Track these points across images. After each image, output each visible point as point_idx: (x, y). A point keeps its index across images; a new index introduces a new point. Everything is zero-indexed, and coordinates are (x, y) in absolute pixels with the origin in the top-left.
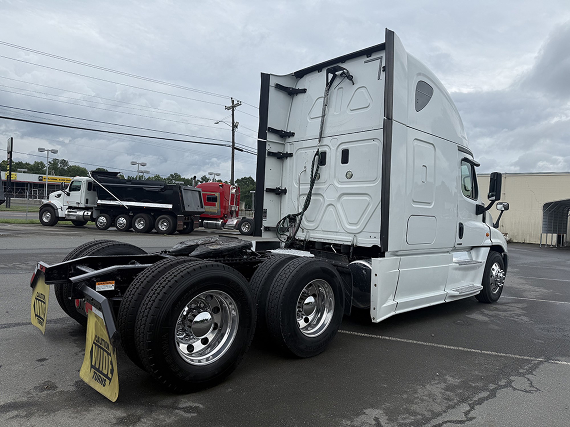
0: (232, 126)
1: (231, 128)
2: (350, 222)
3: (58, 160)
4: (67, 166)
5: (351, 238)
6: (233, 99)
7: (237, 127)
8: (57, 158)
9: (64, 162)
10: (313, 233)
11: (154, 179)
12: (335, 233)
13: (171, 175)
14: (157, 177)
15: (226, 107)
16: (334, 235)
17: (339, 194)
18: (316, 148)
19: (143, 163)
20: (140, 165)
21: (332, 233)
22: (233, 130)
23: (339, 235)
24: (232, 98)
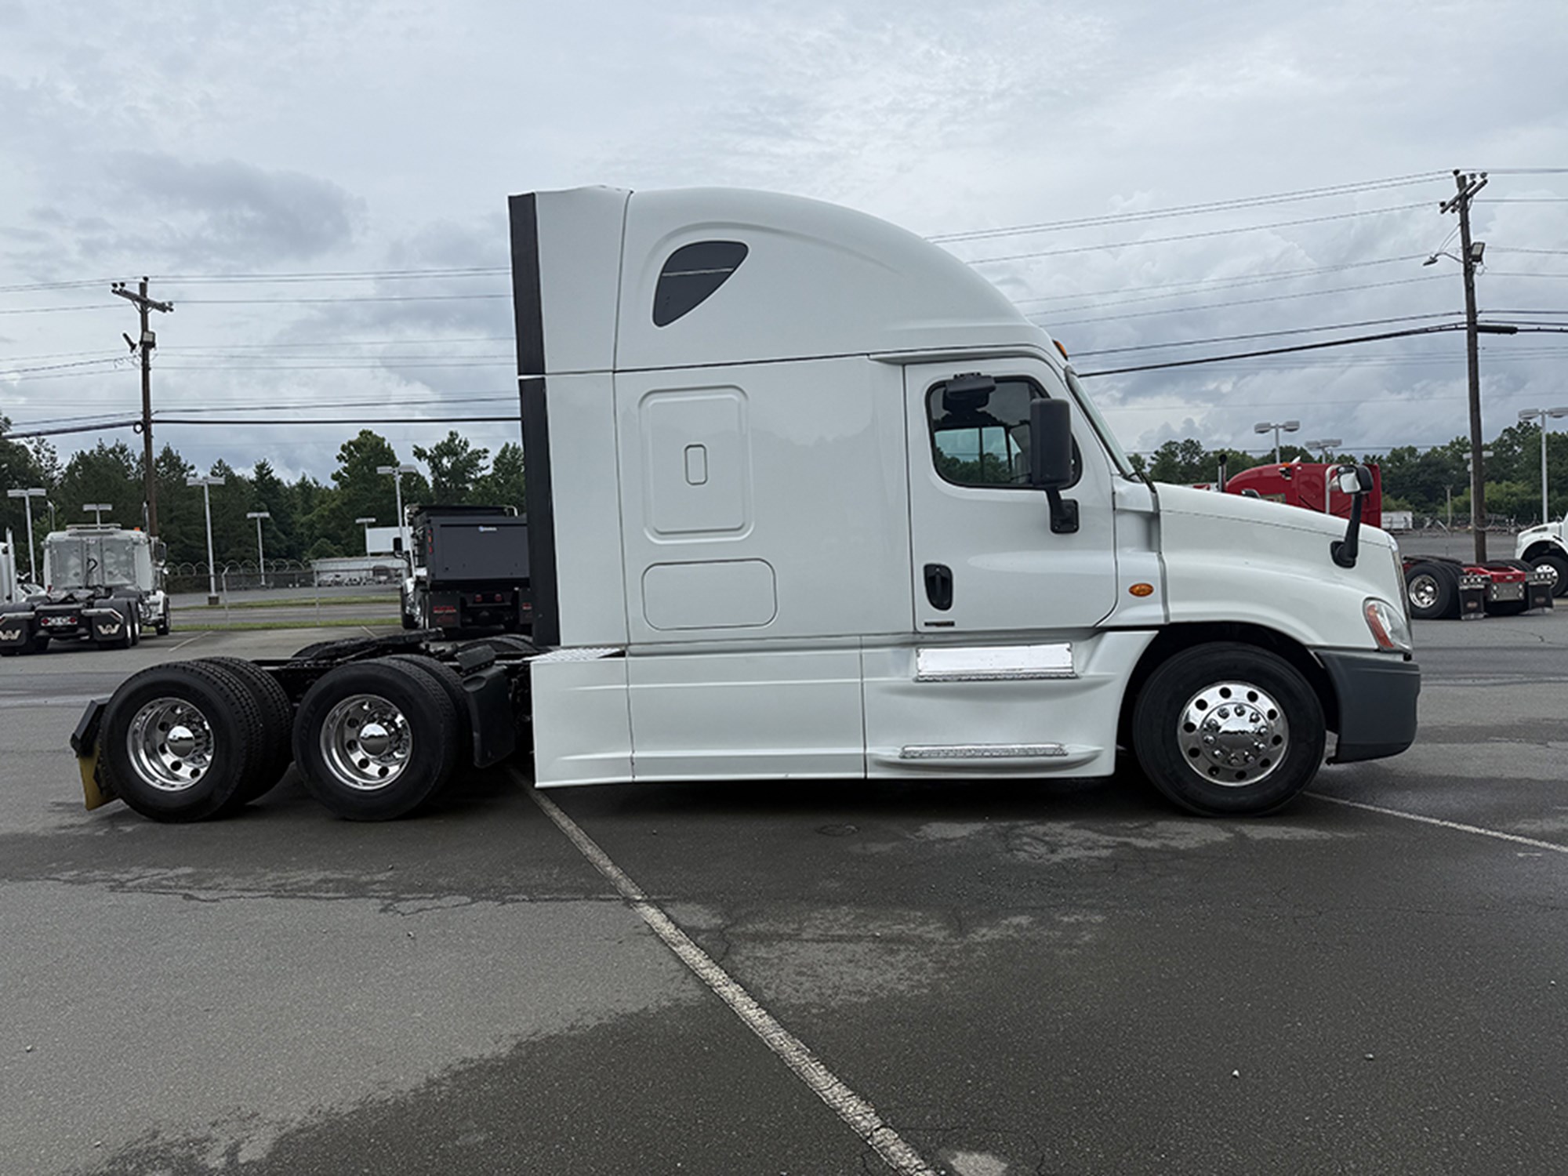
0: (1461, 257)
1: (1461, 268)
3: (1175, 443)
4: (1197, 454)
6: (1461, 173)
7: (1479, 259)
8: (1173, 440)
9: (1191, 447)
11: (1449, 453)
13: (1509, 431)
14: (1458, 443)
15: (1443, 204)
19: (1289, 423)
20: (1281, 430)
22: (1469, 272)
24: (1456, 172)
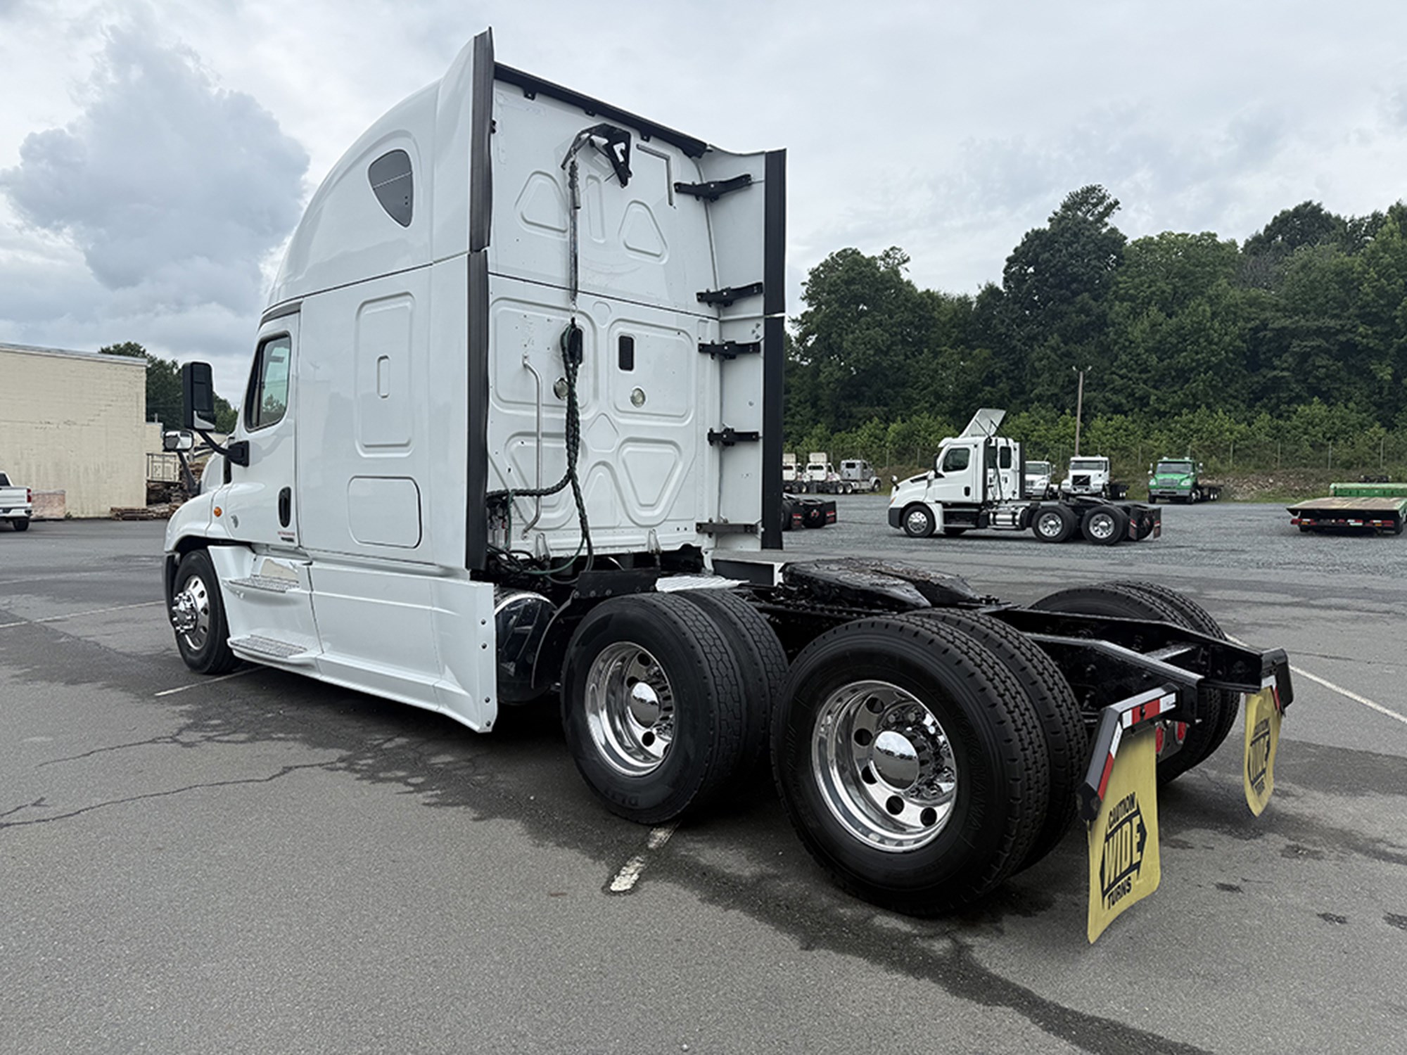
2: (643, 503)
5: (643, 537)
10: (556, 537)
12: (610, 531)
16: (609, 535)
17: (622, 439)
18: (568, 313)
21: (603, 531)
23: (619, 535)
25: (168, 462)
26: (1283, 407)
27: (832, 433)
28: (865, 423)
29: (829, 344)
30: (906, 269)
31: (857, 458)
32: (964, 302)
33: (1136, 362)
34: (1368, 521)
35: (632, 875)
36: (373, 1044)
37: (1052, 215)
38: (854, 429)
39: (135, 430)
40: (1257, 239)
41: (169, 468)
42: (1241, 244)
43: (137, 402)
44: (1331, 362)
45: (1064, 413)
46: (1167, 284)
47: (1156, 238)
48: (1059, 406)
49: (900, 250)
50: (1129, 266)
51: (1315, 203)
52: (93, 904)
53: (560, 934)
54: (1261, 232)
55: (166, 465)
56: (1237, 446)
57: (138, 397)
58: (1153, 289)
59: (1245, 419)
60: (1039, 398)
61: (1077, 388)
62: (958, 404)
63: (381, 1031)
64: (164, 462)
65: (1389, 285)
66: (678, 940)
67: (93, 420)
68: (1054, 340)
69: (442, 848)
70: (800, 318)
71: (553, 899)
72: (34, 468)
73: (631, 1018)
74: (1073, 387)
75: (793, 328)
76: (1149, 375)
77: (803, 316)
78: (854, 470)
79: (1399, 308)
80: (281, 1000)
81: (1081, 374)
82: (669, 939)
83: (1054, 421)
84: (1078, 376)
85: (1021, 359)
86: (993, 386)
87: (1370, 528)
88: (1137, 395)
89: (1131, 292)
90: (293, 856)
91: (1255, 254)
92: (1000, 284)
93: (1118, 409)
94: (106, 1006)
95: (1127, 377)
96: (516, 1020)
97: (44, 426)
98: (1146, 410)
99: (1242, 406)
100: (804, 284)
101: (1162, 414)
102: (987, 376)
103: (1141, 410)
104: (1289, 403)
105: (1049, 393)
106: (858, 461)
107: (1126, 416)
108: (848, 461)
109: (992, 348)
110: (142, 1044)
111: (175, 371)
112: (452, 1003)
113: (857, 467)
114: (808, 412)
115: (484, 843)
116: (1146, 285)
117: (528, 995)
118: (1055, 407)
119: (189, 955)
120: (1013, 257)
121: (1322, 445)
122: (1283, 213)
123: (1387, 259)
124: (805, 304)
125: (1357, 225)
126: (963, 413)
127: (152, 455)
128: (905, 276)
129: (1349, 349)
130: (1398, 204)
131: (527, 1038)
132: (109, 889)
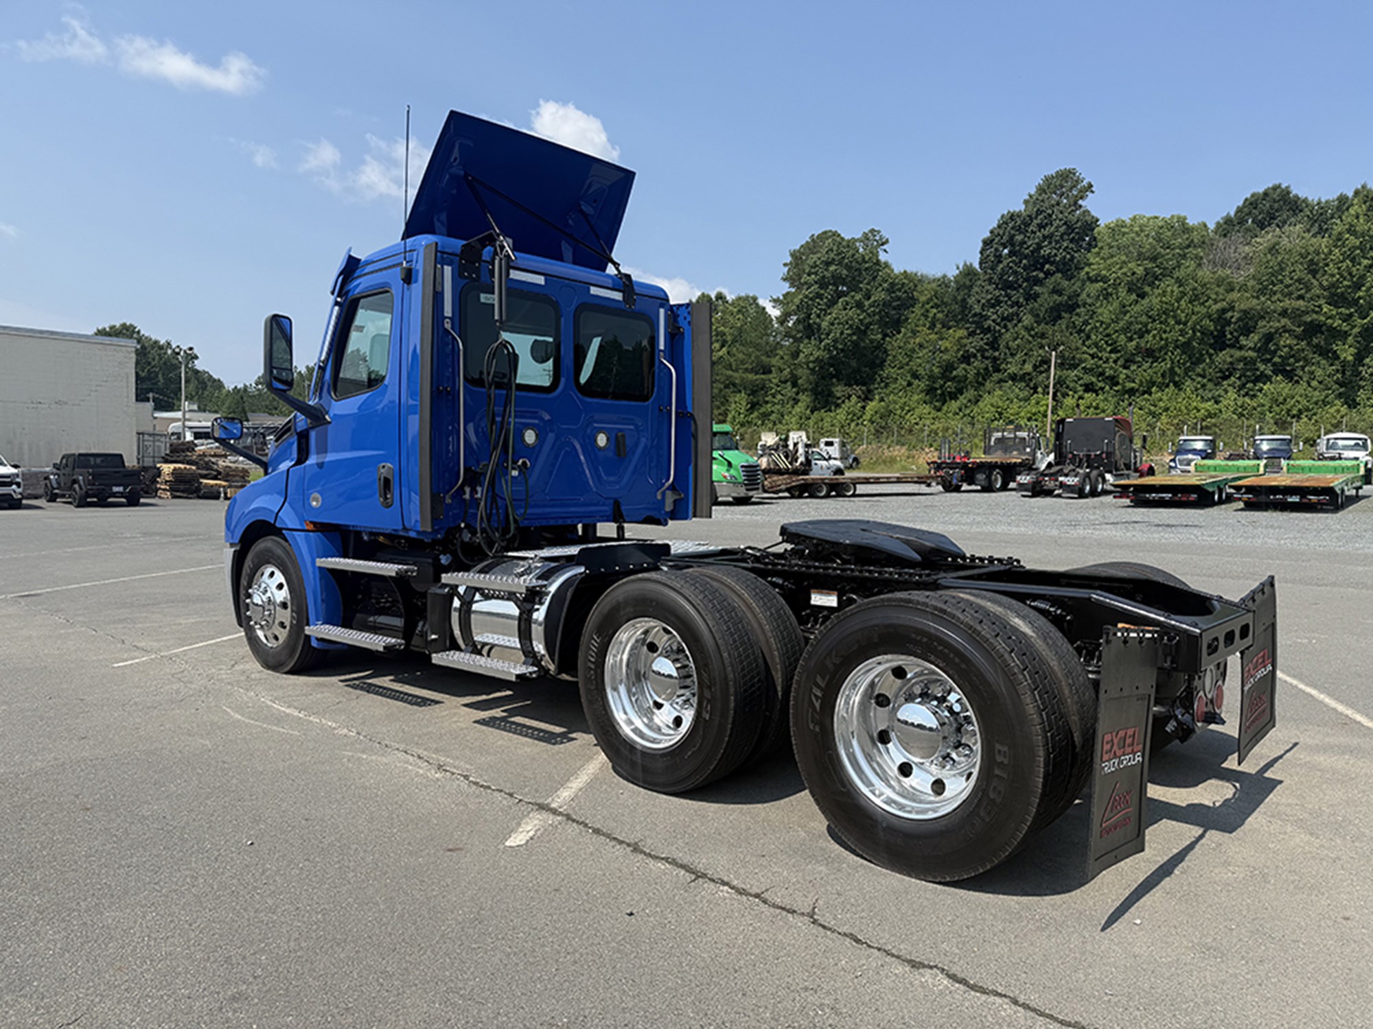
25: (159, 441)
26: (1250, 385)
27: (812, 412)
28: (843, 402)
29: (809, 324)
30: (885, 251)
31: (835, 437)
32: (943, 282)
33: (1106, 342)
34: (1305, 497)
35: (528, 832)
36: (251, 983)
37: (1027, 197)
38: (833, 408)
39: (125, 409)
40: (1228, 221)
41: (159, 447)
42: (1212, 226)
43: (127, 382)
44: (1295, 342)
45: (1036, 392)
46: (1139, 265)
47: (1128, 221)
48: (1032, 385)
49: (879, 232)
50: (1101, 248)
51: (1283, 186)
52: (15, 859)
53: (448, 885)
54: (1232, 214)
55: (157, 444)
56: (1204, 424)
57: (127, 378)
58: (1124, 270)
59: (1213, 398)
60: (1013, 378)
61: (1049, 367)
62: (934, 382)
63: (259, 972)
64: (154, 441)
65: (1353, 266)
66: (557, 890)
67: (84, 400)
68: (1027, 320)
69: (355, 807)
70: (781, 298)
71: (449, 853)
72: (26, 447)
73: (496, 960)
74: (1046, 366)
75: (774, 307)
76: (1119, 355)
77: (785, 296)
78: (832, 448)
79: (1364, 289)
80: (173, 944)
81: (1054, 353)
82: (549, 889)
83: (1027, 399)
84: (1051, 355)
85: (996, 339)
86: (969, 364)
87: (1305, 504)
88: (1107, 374)
89: (1104, 272)
90: (212, 815)
91: (1225, 236)
92: (976, 266)
93: (1089, 388)
94: (9, 950)
95: (1097, 357)
96: (388, 962)
97: (35, 405)
98: (1116, 388)
99: (1210, 385)
100: (785, 265)
101: (1132, 392)
102: (963, 356)
103: (1111, 388)
104: (1254, 382)
105: (1021, 372)
106: (837, 440)
107: (1097, 395)
108: (826, 439)
109: (967, 329)
110: (35, 984)
111: (169, 352)
112: (331, 947)
113: (836, 445)
114: (789, 391)
115: (397, 803)
116: (1118, 266)
117: (403, 940)
118: (1028, 385)
119: (96, 904)
120: (988, 239)
121: (1285, 422)
122: (1253, 196)
123: (1353, 241)
124: (787, 285)
125: (1323, 207)
126: (939, 392)
127: (143, 434)
128: (882, 257)
129: (1313, 329)
130: (1364, 187)
131: (394, 978)
132: (33, 846)
